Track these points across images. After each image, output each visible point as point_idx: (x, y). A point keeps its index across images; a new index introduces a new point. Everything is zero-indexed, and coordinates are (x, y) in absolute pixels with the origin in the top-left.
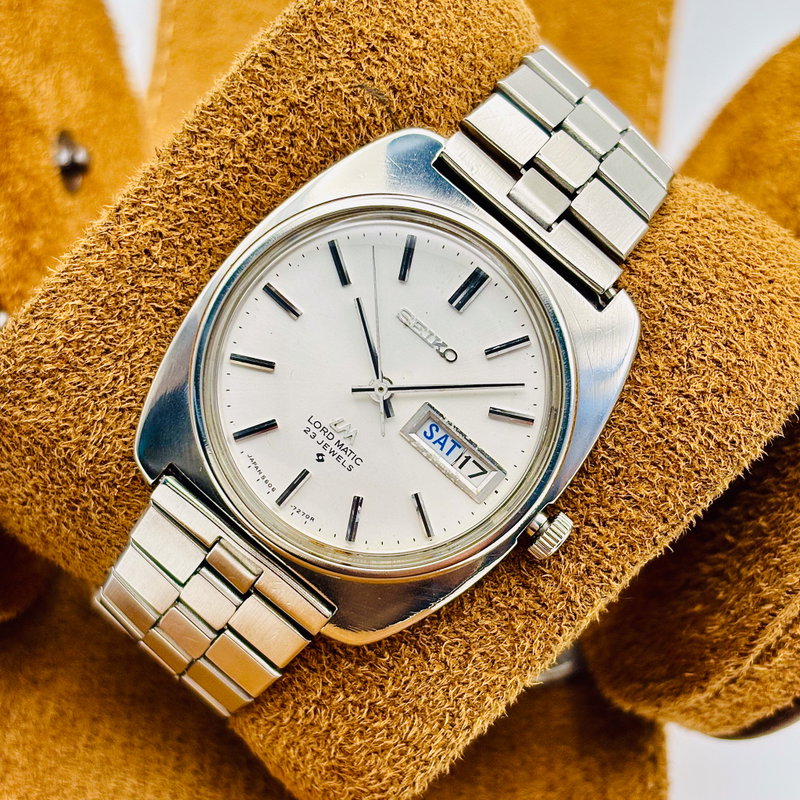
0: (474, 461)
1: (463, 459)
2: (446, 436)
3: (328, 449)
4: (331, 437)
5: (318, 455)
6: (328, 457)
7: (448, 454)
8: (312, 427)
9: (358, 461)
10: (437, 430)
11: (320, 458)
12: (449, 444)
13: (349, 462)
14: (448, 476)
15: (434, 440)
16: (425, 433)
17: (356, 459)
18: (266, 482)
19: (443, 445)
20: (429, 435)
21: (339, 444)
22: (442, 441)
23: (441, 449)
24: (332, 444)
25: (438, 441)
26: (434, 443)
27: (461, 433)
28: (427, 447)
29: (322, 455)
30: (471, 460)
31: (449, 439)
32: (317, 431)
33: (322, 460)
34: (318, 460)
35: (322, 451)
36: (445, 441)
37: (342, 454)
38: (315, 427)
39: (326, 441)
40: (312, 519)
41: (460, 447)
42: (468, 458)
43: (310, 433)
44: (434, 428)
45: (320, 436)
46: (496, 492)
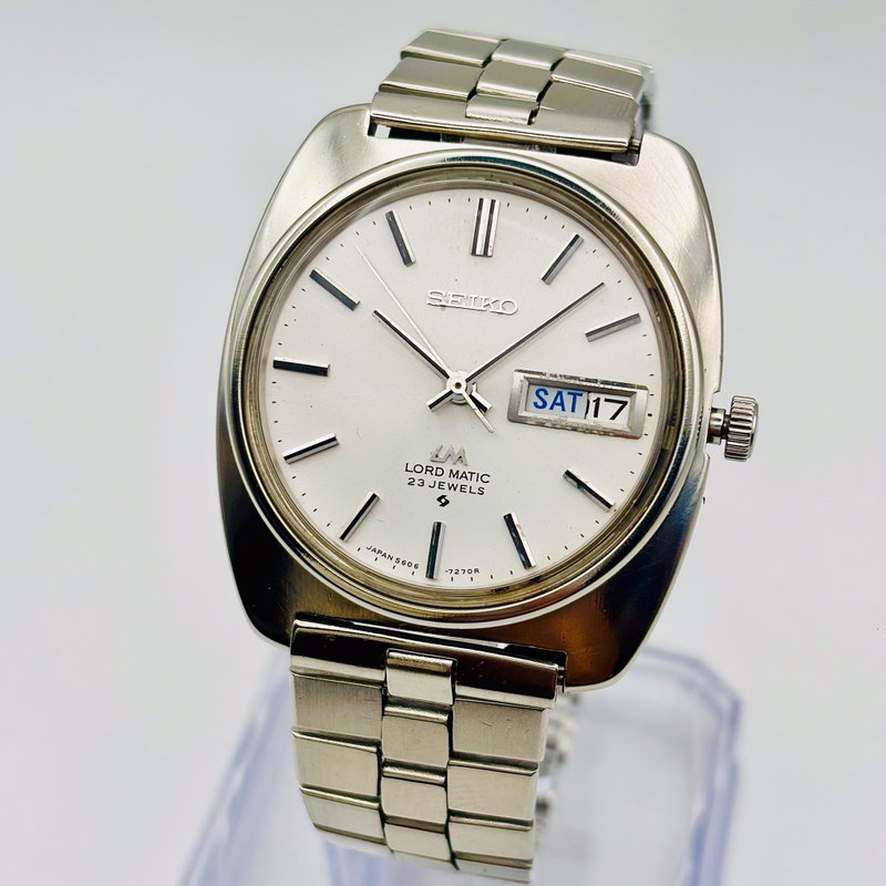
0: (606, 400)
1: (592, 405)
2: (560, 393)
3: (446, 486)
4: (440, 472)
5: (439, 499)
6: (450, 495)
7: (573, 410)
8: (414, 475)
9: (485, 478)
10: (546, 393)
11: (443, 501)
12: (568, 400)
13: (476, 485)
14: (589, 431)
15: (549, 406)
16: (535, 404)
17: (480, 478)
18: (404, 563)
19: (562, 404)
20: (540, 403)
21: (453, 474)
22: (559, 401)
23: (563, 410)
24: (446, 478)
25: (554, 403)
26: (552, 408)
27: (572, 378)
28: (546, 417)
29: (443, 497)
30: (602, 402)
31: (565, 393)
32: (422, 476)
33: (447, 502)
34: (443, 505)
35: (441, 493)
36: (562, 399)
37: (463, 481)
38: (416, 474)
39: (438, 479)
40: (476, 570)
41: (581, 395)
42: (598, 401)
43: (417, 482)
44: (542, 393)
45: (429, 479)
46: (650, 415)
